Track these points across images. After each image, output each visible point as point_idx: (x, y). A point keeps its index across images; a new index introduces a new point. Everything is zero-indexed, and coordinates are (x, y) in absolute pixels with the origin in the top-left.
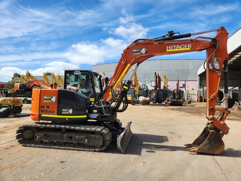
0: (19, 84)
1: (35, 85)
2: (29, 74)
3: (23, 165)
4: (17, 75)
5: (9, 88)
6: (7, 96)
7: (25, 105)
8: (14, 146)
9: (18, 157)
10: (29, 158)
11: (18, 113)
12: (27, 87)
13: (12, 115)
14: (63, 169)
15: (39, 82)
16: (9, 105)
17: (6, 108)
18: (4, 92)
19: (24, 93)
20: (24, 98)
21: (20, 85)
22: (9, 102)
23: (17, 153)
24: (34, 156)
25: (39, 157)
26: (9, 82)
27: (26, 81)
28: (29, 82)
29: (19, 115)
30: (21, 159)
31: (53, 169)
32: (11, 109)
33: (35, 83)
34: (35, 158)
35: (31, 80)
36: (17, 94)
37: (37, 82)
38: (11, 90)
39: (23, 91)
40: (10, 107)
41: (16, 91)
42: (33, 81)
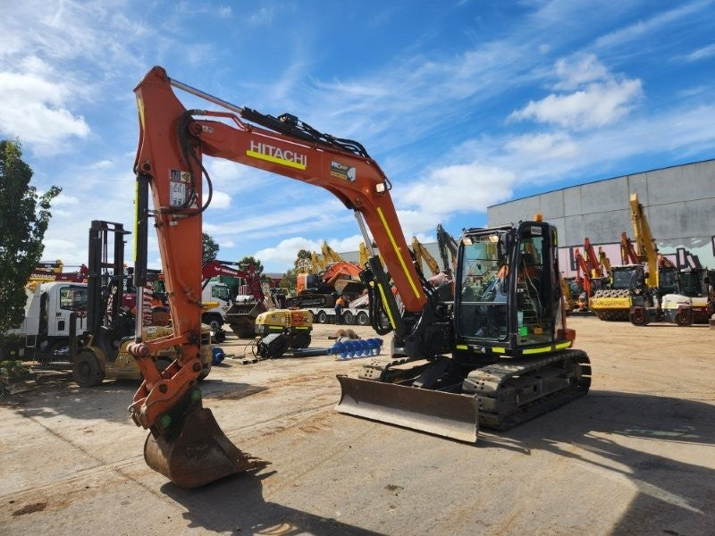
0: (306, 275)
1: (340, 276)
2: (329, 249)
3: (297, 482)
4: (304, 255)
5: (289, 287)
6: (283, 307)
7: (317, 329)
8: (283, 428)
9: (290, 458)
10: (313, 465)
11: (303, 347)
12: (324, 281)
13: (289, 351)
14: (392, 507)
15: (349, 268)
16: (284, 327)
17: (277, 335)
18: (278, 297)
19: (317, 297)
20: (320, 309)
21: (308, 277)
22: (283, 320)
23: (288, 447)
24: (324, 461)
25: (336, 464)
26: (289, 272)
27: (322, 266)
28: (327, 268)
29: (305, 350)
30: (294, 464)
31: (367, 503)
32: (286, 337)
33: (341, 270)
34: (327, 467)
35: (331, 263)
36: (303, 300)
37: (345, 268)
38: (293, 291)
39: (315, 292)
40: (286, 330)
41: (303, 292)
42: (335, 267)
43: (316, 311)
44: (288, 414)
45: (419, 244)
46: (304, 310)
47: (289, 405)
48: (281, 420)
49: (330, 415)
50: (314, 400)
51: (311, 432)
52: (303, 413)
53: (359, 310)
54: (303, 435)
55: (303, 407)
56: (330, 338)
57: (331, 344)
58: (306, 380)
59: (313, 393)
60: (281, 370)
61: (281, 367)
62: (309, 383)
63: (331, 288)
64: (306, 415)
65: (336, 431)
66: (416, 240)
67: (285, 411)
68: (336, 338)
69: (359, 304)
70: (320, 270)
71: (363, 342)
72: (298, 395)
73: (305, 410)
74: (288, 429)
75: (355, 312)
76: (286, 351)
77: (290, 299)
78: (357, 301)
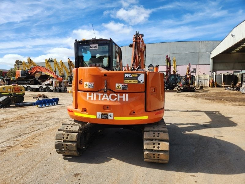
0: (20, 70)
1: (37, 72)
2: (31, 60)
4: (18, 62)
5: (12, 76)
6: (9, 84)
7: (27, 93)
8: (11, 147)
11: (20, 102)
12: (29, 74)
13: (14, 104)
15: (41, 69)
16: (10, 93)
17: (7, 97)
18: (6, 80)
19: (26, 80)
20: (27, 86)
21: (21, 72)
22: (9, 90)
26: (11, 69)
27: (28, 67)
28: (31, 68)
29: (21, 104)
32: (11, 98)
33: (38, 70)
35: (33, 66)
36: (19, 81)
37: (39, 69)
38: (14, 77)
39: (25, 78)
40: (11, 95)
41: (18, 78)
42: (35, 67)
43: (26, 86)
44: (13, 138)
45: (71, 62)
46: (20, 86)
47: (14, 132)
48: (9, 141)
49: (37, 136)
50: (28, 129)
51: (28, 147)
52: (22, 137)
53: (46, 86)
54: (23, 150)
55: (22, 133)
56: (34, 98)
57: (35, 101)
58: (23, 118)
59: (28, 125)
60: (8, 114)
61: (8, 112)
62: (25, 120)
63: (33, 77)
64: (24, 137)
65: (42, 145)
66: (69, 60)
67: (12, 136)
68: (37, 98)
69: (46, 83)
70: (27, 69)
71: (50, 99)
72: (19, 126)
73: (24, 134)
74: (14, 146)
75: (44, 87)
76: (12, 104)
77: (12, 81)
78: (45, 82)
